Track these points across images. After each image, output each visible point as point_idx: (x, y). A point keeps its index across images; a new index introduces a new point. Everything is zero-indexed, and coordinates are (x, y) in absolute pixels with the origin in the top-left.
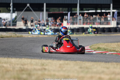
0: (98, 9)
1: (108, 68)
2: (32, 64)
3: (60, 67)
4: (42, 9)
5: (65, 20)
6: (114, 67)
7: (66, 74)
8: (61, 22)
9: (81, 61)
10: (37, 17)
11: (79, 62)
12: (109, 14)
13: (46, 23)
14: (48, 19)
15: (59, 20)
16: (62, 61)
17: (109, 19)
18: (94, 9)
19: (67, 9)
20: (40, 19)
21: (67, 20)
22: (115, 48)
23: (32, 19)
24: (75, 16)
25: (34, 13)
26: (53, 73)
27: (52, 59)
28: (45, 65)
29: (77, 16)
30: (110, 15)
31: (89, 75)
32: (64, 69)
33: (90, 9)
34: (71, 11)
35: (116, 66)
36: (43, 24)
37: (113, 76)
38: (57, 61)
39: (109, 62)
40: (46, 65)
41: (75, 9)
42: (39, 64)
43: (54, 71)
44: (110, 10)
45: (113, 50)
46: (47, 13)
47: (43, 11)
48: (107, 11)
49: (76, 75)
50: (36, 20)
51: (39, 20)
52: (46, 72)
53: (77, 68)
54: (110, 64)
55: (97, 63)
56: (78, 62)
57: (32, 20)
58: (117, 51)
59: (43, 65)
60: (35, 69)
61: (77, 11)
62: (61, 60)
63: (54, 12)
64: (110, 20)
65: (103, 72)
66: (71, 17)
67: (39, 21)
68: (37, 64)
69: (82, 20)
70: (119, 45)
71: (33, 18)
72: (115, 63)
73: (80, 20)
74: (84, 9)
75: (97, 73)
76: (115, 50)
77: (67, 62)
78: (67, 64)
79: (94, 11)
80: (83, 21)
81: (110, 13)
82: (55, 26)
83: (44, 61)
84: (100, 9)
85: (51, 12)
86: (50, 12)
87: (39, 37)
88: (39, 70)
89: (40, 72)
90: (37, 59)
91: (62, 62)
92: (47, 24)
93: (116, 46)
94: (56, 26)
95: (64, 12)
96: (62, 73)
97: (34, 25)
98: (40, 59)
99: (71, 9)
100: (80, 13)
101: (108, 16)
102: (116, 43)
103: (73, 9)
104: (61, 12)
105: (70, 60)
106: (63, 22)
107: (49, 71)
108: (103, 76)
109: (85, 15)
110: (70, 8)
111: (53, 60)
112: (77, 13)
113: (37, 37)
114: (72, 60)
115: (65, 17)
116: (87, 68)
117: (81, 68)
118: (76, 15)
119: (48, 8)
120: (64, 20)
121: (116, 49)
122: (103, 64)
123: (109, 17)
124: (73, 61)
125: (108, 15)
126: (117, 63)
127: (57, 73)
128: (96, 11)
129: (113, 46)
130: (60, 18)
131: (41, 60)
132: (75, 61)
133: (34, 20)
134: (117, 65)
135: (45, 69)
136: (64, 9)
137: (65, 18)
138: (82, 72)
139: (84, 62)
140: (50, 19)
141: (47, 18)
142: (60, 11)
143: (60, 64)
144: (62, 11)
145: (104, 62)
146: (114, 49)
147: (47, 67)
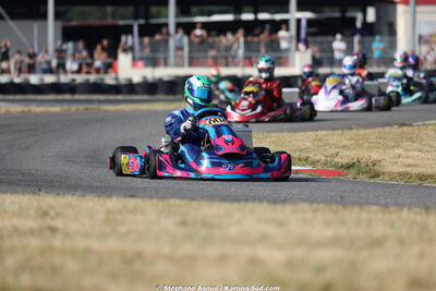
0: (246, 8)
1: (281, 224)
2: (5, 211)
3: (107, 222)
4: (42, 8)
5: (125, 51)
6: (305, 222)
7: (130, 247)
8: (109, 56)
9: (182, 198)
10: (24, 40)
11: (178, 201)
12: (284, 27)
13: (54, 63)
14: (65, 47)
15: (103, 49)
16: (114, 199)
17: (284, 45)
18: (231, 9)
19: (130, 10)
20: (33, 47)
21: (131, 49)
22: (307, 149)
23: (6, 46)
24: (158, 37)
25: (12, 24)
26: (81, 243)
27: (79, 193)
28: (52, 213)
29: (168, 34)
30: (287, 29)
31: (213, 251)
32: (122, 229)
33: (214, 8)
34: (147, 17)
35: (309, 215)
36: (45, 66)
37: (299, 253)
38: (96, 199)
39: (284, 201)
40: (58, 215)
41: (163, 9)
42: (32, 212)
43: (87, 235)
44: (287, 11)
45: (300, 160)
46: (60, 24)
47: (44, 16)
48: (278, 17)
49: (167, 250)
50: (19, 52)
51: (31, 51)
52: (57, 242)
53: (169, 223)
54: (288, 208)
55: (242, 205)
56: (172, 201)
57: (4, 50)
58: (313, 163)
59: (46, 214)
60: (16, 231)
61: (167, 16)
62: (110, 196)
63: (83, 23)
64: (287, 50)
65: (264, 238)
66: (146, 40)
67: (32, 56)
68: (22, 213)
69: (186, 49)
70: (320, 140)
71: (9, 44)
72: (305, 206)
73: (179, 48)
74: (194, 9)
75: (241, 240)
76: (307, 159)
77: (132, 202)
78: (133, 211)
79: (229, 17)
80: (190, 52)
81: (286, 22)
82: (88, 73)
83: (48, 200)
84: (251, 8)
85: (74, 23)
86: (71, 20)
87: (30, 111)
88: (32, 232)
89: (34, 242)
90: (23, 193)
91: (113, 203)
92: (61, 66)
93: (309, 144)
94: (92, 70)
95: (121, 22)
96: (113, 244)
97: (12, 68)
98: (34, 193)
99: (147, 11)
100: (178, 25)
101: (282, 33)
102: (311, 133)
103: (154, 9)
104: (109, 21)
105: (143, 197)
106: (116, 58)
107: (67, 235)
108: (263, 253)
109: (198, 32)
110: (142, 8)
111: (84, 196)
112: (166, 25)
113: (23, 112)
114: (151, 197)
115: (123, 38)
116: (205, 224)
117: (184, 223)
118: (164, 31)
119: (62, 9)
120: (120, 50)
121: (311, 155)
122: (263, 210)
123: (284, 38)
124: (155, 201)
125: (280, 29)
126: (315, 206)
127: (96, 245)
128: (238, 17)
129: (300, 145)
130: (105, 42)
131: (36, 196)
132: (164, 198)
133: (11, 53)
134: (315, 211)
135: (53, 230)
136: (122, 9)
137: (126, 43)
138: (188, 238)
139: (195, 203)
140: (70, 46)
141: (59, 43)
142: (104, 16)
143: (109, 212)
144: (113, 17)
145: (269, 201)
146: (304, 155)
147: (59, 223)
